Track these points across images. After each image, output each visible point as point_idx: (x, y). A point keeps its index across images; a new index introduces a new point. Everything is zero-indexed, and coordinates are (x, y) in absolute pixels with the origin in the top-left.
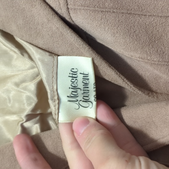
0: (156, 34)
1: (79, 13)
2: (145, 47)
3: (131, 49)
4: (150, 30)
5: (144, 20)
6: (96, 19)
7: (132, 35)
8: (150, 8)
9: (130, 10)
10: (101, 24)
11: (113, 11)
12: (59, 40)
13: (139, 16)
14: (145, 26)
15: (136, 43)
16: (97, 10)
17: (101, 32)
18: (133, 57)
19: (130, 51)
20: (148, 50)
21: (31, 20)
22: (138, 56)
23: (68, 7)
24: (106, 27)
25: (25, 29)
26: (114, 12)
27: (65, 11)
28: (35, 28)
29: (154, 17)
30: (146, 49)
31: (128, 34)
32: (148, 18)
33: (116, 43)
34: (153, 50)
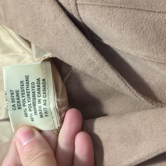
0: (164, 31)
1: (87, 8)
2: (151, 45)
3: (137, 47)
4: (158, 27)
5: (152, 17)
6: (103, 15)
7: (139, 32)
8: (159, 5)
9: (139, 6)
10: (108, 20)
11: (120, 6)
12: (64, 39)
13: (147, 12)
14: (153, 23)
15: (142, 40)
16: (105, 5)
17: (107, 28)
18: (139, 56)
19: (137, 49)
20: (154, 48)
21: (39, 17)
22: (144, 55)
23: (76, 3)
24: (113, 22)
25: (32, 26)
26: (121, 8)
27: (73, 7)
28: (42, 25)
29: (163, 14)
30: (152, 47)
31: (135, 30)
32: (157, 15)
33: (122, 40)
34: (160, 49)
